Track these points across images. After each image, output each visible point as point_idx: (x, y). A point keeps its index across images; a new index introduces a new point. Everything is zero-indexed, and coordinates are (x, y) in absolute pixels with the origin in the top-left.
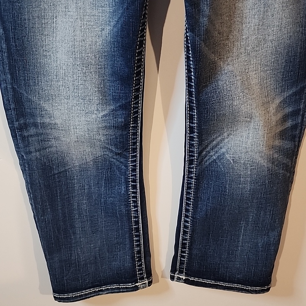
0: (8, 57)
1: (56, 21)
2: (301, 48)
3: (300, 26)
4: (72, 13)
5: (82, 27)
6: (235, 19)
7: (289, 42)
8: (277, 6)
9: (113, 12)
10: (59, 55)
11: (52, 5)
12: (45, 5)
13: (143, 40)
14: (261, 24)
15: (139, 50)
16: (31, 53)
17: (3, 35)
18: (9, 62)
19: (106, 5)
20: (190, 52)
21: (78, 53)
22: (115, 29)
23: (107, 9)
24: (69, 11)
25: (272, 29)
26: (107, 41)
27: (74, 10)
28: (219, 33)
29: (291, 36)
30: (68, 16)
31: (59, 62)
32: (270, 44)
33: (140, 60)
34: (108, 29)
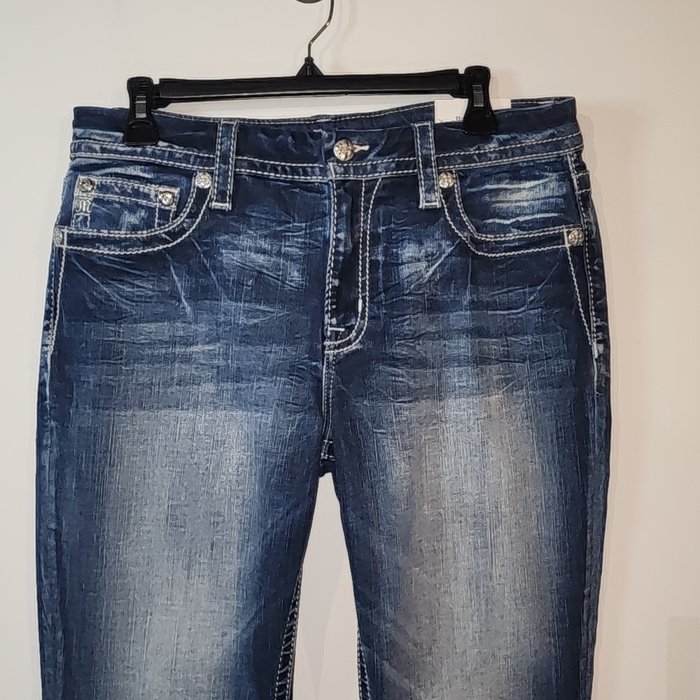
0: (64, 676)
1: (150, 619)
2: (556, 671)
3: (550, 635)
4: (177, 608)
5: (192, 631)
6: (440, 622)
7: (534, 659)
8: (506, 603)
9: (244, 609)
10: (149, 675)
11: (147, 594)
12: (136, 595)
13: (289, 655)
14: (484, 629)
15: (282, 671)
16: (104, 670)
17: (61, 640)
18: (65, 686)
19: (232, 597)
20: (366, 677)
21: (182, 672)
22: (245, 636)
23: (234, 603)
24: (173, 605)
25: (504, 638)
26: (230, 653)
27: (182, 603)
28: (415, 645)
29: (536, 651)
30: (169, 613)
31: (147, 687)
32: (502, 662)
33: (283, 687)
34: (233, 633)
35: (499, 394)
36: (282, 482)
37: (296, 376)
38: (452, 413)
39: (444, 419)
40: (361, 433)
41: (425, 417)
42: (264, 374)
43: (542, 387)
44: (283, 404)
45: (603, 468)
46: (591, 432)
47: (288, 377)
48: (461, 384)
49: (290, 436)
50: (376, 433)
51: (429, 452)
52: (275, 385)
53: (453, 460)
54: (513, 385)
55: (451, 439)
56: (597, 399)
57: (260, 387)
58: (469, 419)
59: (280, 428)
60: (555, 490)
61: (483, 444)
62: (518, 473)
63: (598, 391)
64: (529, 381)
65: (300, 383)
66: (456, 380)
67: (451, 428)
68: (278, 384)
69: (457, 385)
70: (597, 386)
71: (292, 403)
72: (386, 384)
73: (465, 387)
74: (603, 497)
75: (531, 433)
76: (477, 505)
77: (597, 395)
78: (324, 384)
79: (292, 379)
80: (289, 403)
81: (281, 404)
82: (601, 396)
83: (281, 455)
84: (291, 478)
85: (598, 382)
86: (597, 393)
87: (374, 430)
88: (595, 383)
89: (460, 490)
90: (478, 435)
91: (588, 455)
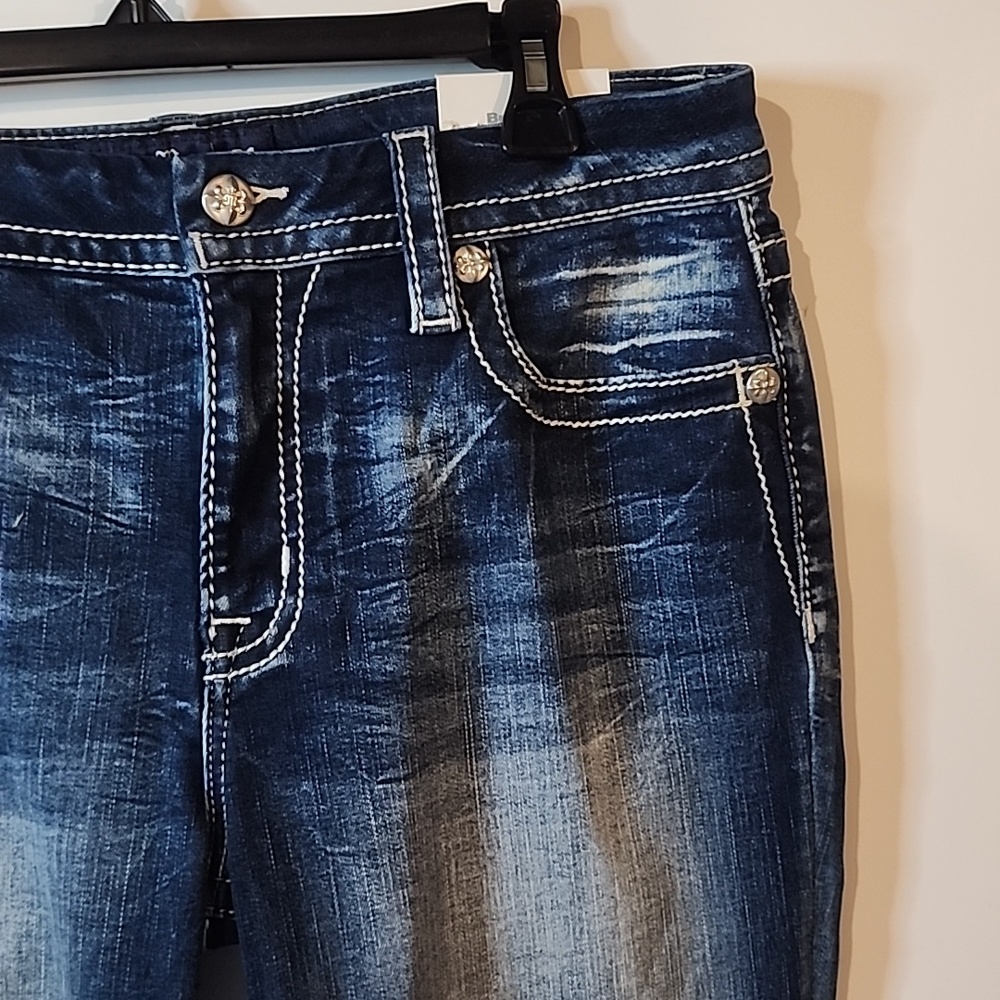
35: (606, 732)
36: (117, 987)
37: (139, 735)
38: (505, 785)
39: (487, 799)
40: (298, 858)
41: (445, 801)
42: (62, 738)
43: (697, 709)
44: (110, 806)
45: (830, 872)
46: (805, 801)
47: (120, 743)
48: (523, 722)
49: (130, 879)
50: (332, 854)
51: (457, 874)
52: (90, 761)
53: (511, 886)
54: (635, 707)
55: (505, 841)
56: (816, 729)
57: (54, 768)
58: (543, 797)
59: (105, 862)
60: (731, 927)
61: (576, 849)
62: (653, 900)
63: (816, 713)
64: (670, 696)
65: (149, 749)
66: (512, 712)
67: (504, 818)
68: (95, 759)
69: (514, 723)
70: (815, 704)
71: (133, 801)
72: (352, 743)
73: (531, 727)
74: (832, 931)
75: (678, 808)
76: (567, 978)
77: (816, 722)
78: (205, 753)
79: (130, 745)
80: (125, 801)
81: (107, 806)
82: (824, 724)
83: (112, 923)
84: (139, 975)
85: (816, 694)
86: (816, 718)
87: (328, 849)
88: (810, 696)
89: (528, 948)
90: (564, 831)
91: (799, 850)
